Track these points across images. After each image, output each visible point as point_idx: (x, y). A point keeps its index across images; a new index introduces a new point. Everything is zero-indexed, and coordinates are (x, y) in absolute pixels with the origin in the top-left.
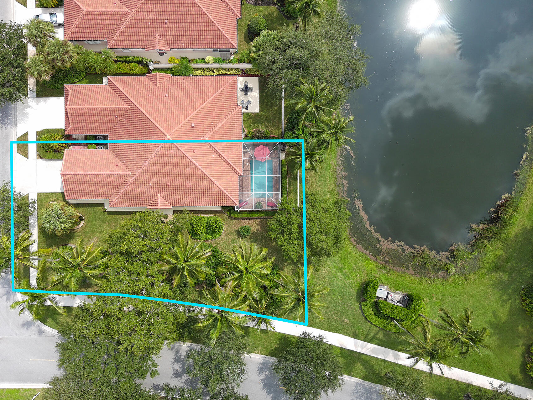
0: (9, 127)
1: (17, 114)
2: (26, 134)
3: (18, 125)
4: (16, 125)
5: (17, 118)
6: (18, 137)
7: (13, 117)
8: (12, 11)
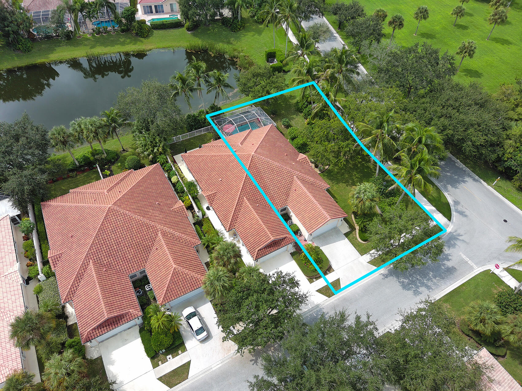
0: (324, 311)
1: (307, 310)
2: (319, 291)
3: (316, 303)
4: (317, 306)
5: (311, 307)
6: (327, 298)
7: (312, 312)
8: (201, 376)
